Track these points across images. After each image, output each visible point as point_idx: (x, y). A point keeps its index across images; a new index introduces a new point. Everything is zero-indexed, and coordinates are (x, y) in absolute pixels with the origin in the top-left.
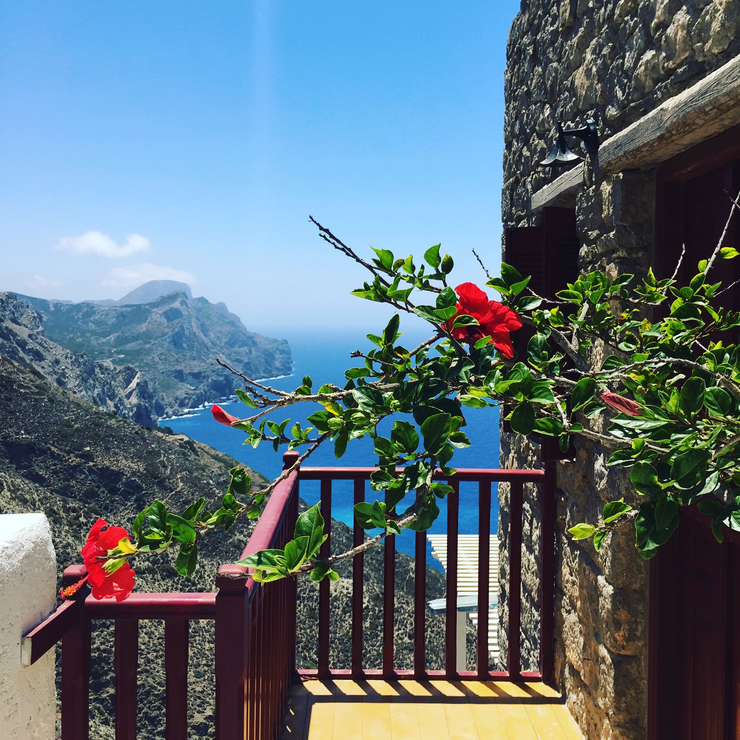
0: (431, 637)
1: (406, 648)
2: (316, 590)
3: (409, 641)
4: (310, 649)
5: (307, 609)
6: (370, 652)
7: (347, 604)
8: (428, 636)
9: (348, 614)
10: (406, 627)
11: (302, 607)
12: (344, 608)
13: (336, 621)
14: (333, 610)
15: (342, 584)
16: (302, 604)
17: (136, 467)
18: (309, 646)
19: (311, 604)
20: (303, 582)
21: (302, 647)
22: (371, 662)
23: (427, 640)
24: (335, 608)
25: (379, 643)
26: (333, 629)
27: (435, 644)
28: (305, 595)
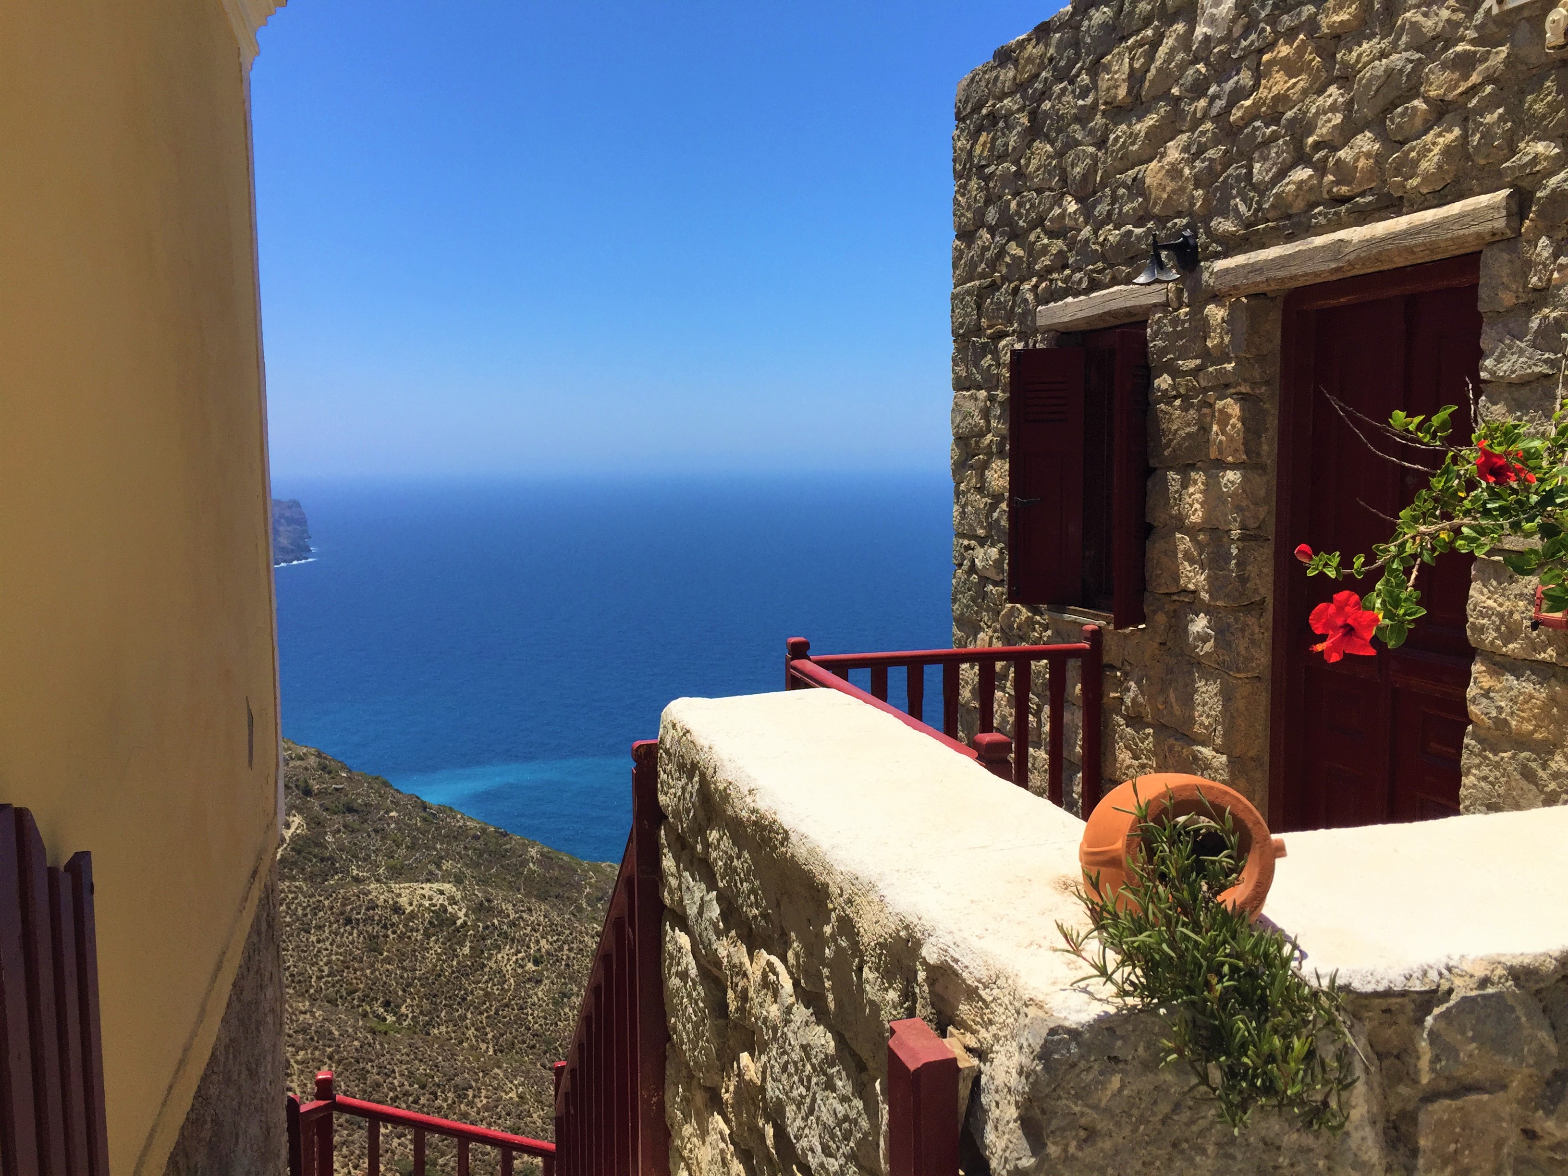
0: (568, 958)
1: (530, 980)
2: (377, 906)
3: (534, 968)
4: (372, 1000)
5: (364, 938)
6: (472, 992)
7: (430, 923)
8: (564, 957)
9: (433, 938)
10: (529, 947)
11: (355, 935)
12: (426, 930)
13: (415, 951)
14: (409, 934)
15: (421, 891)
16: (355, 931)
19: (370, 929)
20: (355, 895)
21: (359, 997)
22: (476, 1008)
23: (563, 963)
24: (411, 931)
25: (486, 977)
26: (410, 964)
27: (576, 967)
28: (359, 916)
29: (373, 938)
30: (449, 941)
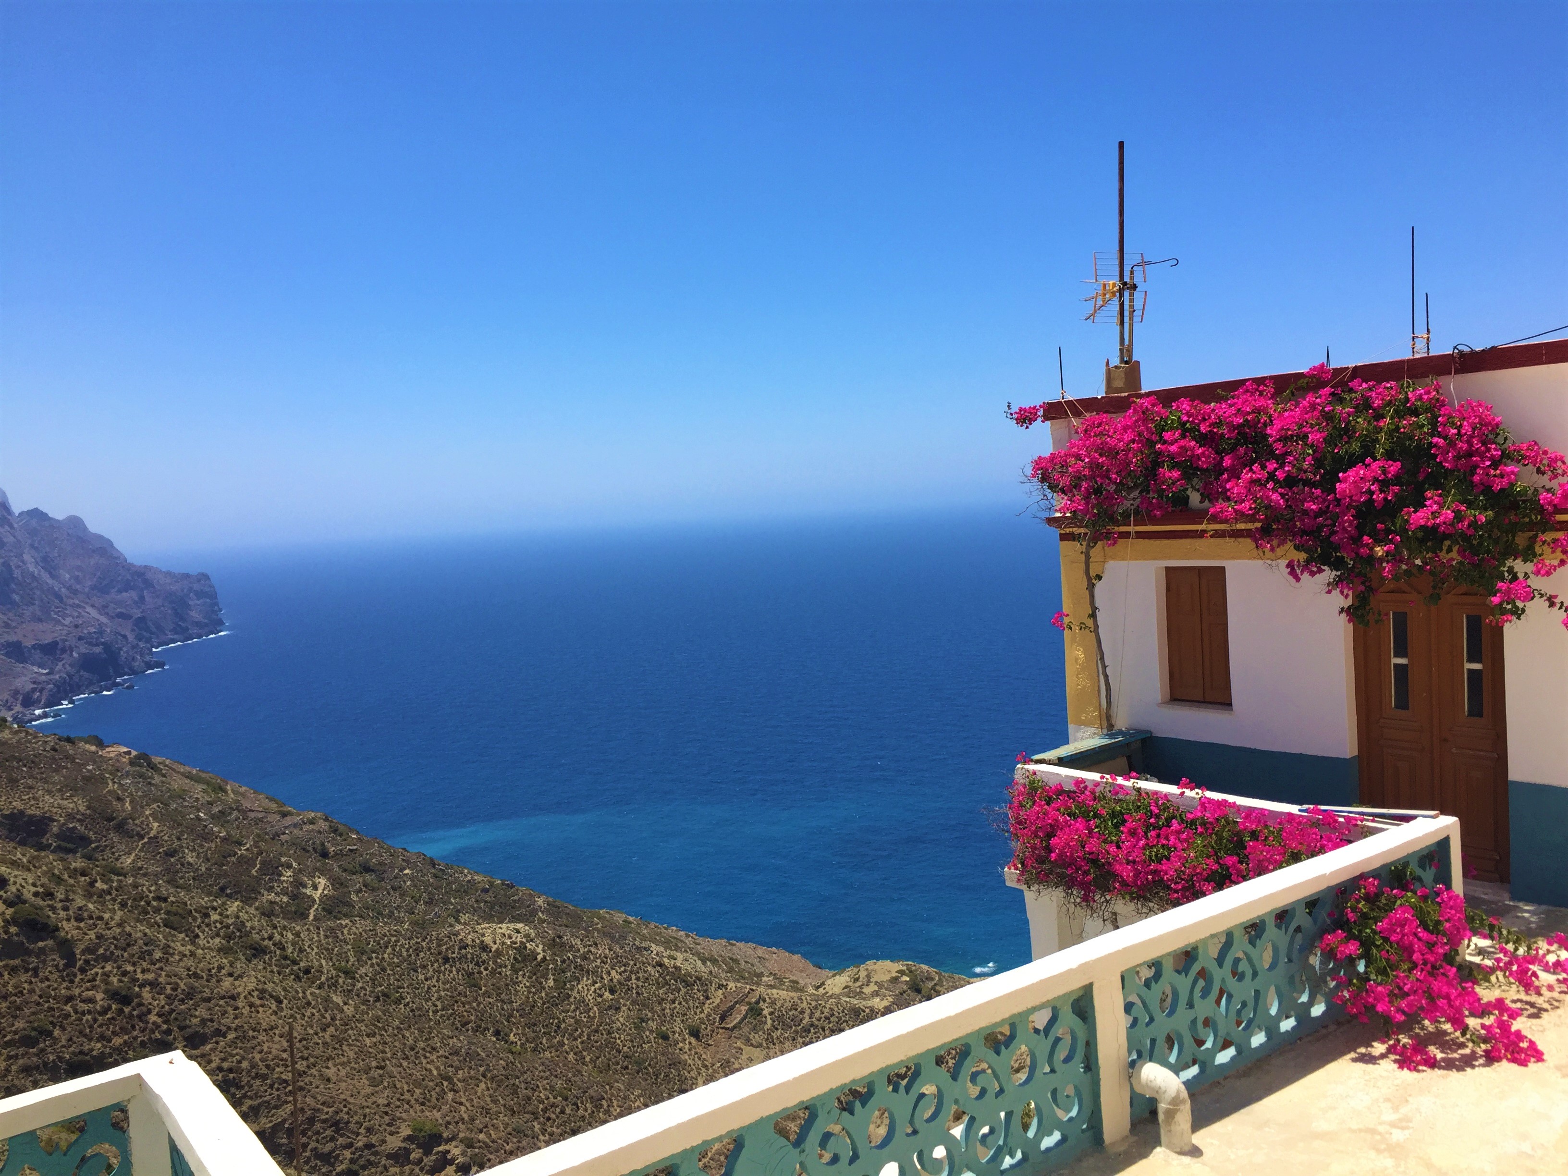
0: (638, 987)
1: (610, 1007)
2: (468, 945)
3: (611, 997)
4: (485, 1030)
5: (463, 975)
6: (564, 1020)
7: (515, 959)
8: (634, 986)
9: (521, 973)
10: (602, 978)
11: (455, 972)
12: (513, 965)
13: (507, 985)
14: (499, 970)
15: (500, 931)
16: (454, 969)
17: (71, 806)
18: (483, 1025)
19: (465, 967)
20: (446, 936)
21: (472, 1028)
22: (571, 1035)
23: (634, 991)
24: (501, 967)
25: (573, 1006)
26: (507, 997)
27: (645, 995)
28: (454, 955)
29: (470, 974)
30: (535, 974)
